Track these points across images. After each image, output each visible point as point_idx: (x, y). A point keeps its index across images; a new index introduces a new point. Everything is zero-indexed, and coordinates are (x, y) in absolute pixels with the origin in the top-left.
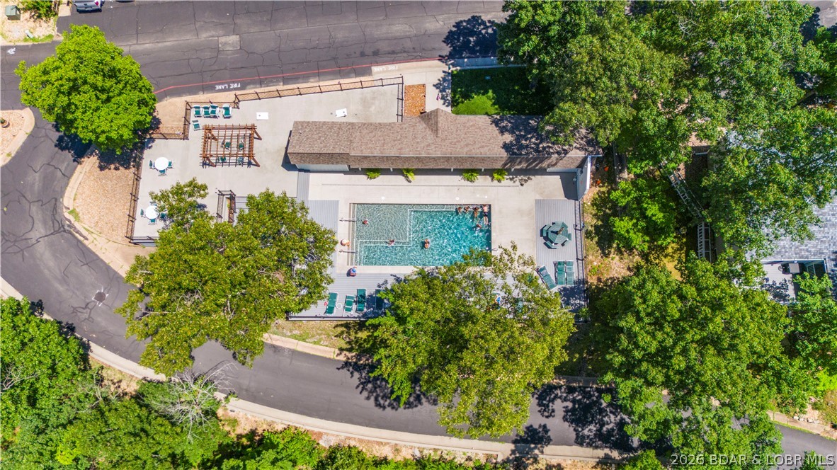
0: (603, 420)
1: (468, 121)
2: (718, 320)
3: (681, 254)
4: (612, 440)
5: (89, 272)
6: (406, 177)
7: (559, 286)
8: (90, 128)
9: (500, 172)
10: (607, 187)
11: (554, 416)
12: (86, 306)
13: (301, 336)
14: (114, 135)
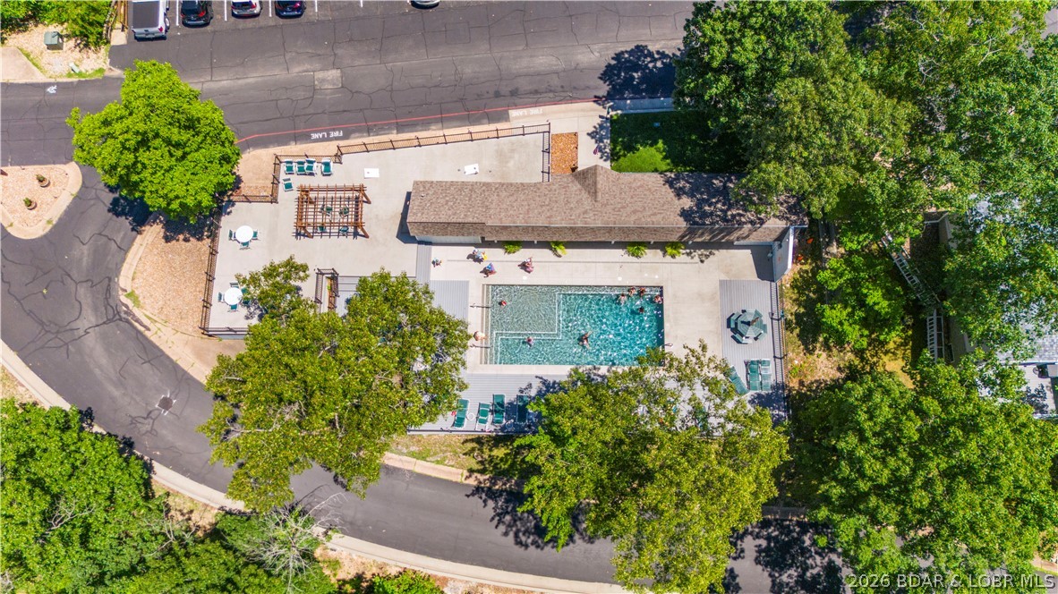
0: (806, 563)
1: (635, 180)
2: (973, 445)
3: (905, 350)
4: (819, 589)
5: (151, 372)
6: (555, 251)
7: (752, 392)
8: (161, 193)
9: (674, 245)
10: (810, 264)
11: (743, 558)
12: (148, 416)
13: (420, 453)
14: (190, 202)
